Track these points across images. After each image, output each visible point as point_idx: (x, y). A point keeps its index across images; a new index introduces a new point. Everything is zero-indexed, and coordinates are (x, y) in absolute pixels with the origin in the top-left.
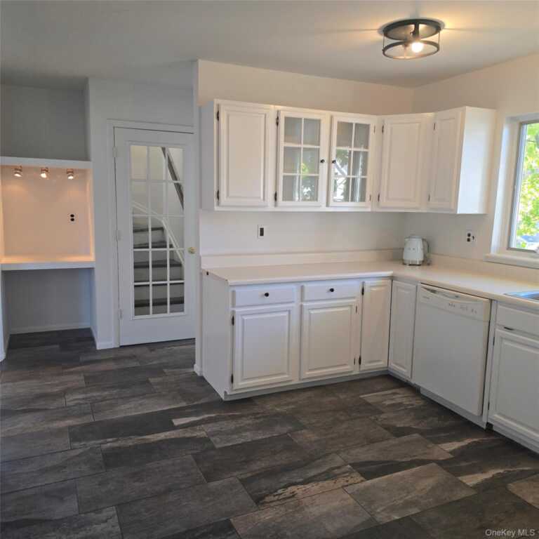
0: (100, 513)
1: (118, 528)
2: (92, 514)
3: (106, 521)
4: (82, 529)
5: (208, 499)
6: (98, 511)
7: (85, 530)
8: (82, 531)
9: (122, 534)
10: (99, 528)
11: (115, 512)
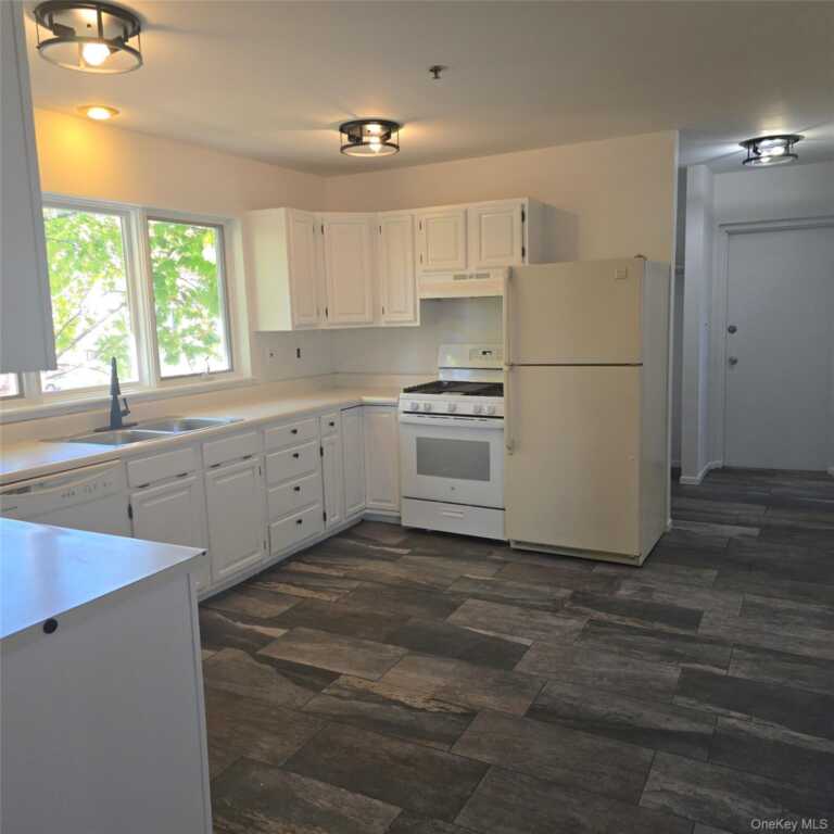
0: (664, 806)
1: (654, 773)
2: (676, 811)
3: (663, 790)
4: (698, 798)
5: (517, 746)
6: (667, 811)
7: (695, 794)
8: (700, 795)
9: (651, 764)
10: (677, 786)
11: (643, 797)
